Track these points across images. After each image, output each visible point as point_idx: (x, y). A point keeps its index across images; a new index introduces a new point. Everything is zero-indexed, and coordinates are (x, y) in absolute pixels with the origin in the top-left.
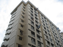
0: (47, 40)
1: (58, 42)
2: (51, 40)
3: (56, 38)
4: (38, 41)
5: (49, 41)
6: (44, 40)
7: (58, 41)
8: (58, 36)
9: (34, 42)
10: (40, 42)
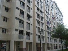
0: (37, 6)
1: (47, 11)
2: (42, 7)
3: (47, 6)
4: (27, 6)
5: (40, 8)
6: (34, 6)
7: (48, 9)
8: (50, 4)
9: (23, 6)
10: (30, 8)
